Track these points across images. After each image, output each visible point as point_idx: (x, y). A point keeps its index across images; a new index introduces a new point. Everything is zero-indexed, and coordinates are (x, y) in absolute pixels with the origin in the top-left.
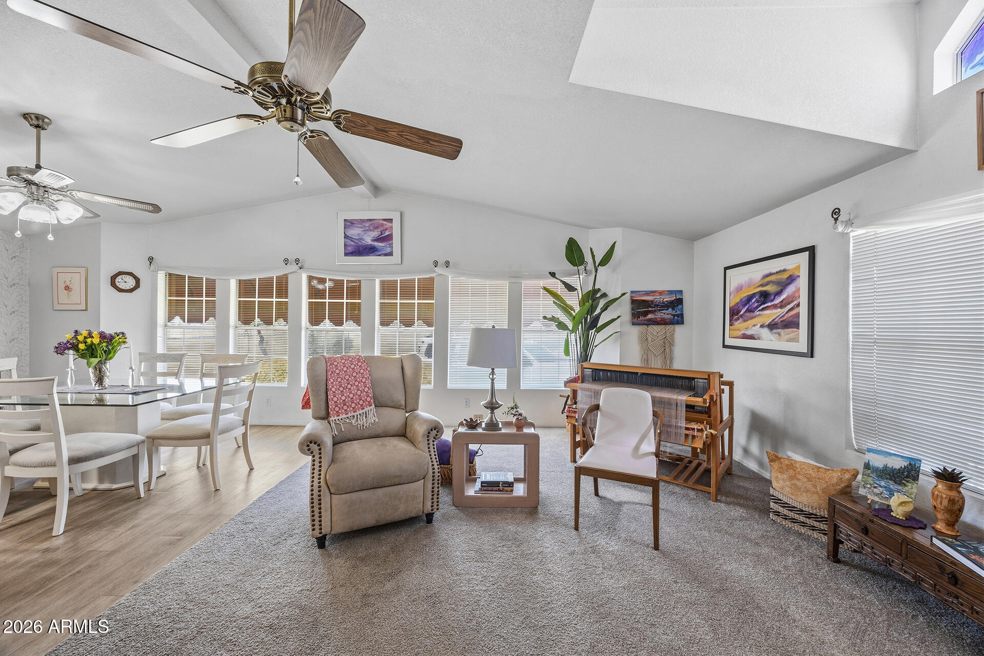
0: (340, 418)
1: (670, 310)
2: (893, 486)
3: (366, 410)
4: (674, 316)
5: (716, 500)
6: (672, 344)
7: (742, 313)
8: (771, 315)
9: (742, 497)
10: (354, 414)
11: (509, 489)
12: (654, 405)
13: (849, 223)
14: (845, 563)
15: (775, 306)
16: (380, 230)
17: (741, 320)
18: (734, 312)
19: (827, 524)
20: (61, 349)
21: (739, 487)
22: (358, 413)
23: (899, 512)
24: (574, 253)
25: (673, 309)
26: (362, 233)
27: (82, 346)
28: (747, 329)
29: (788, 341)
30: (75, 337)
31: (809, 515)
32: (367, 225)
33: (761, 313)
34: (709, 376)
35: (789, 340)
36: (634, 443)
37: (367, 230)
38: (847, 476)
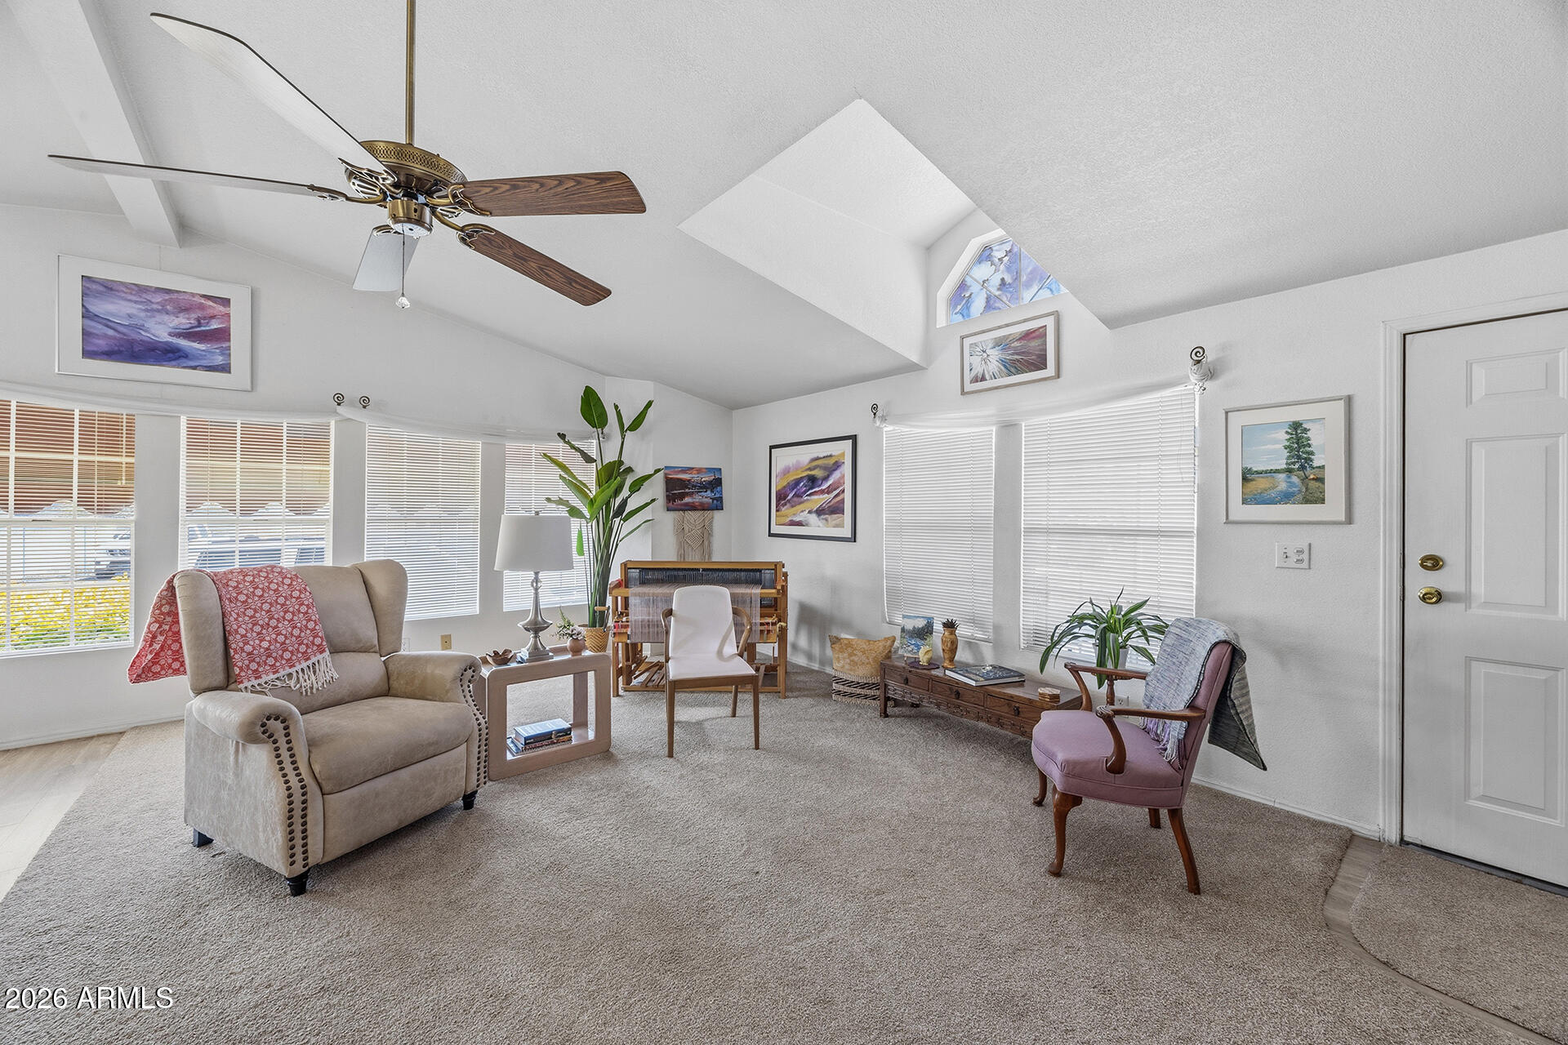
0: (261, 681)
1: (709, 492)
2: (919, 642)
3: (314, 659)
4: (713, 499)
5: (785, 697)
6: (710, 535)
7: (789, 498)
8: (819, 500)
9: (804, 689)
10: (290, 671)
11: (566, 738)
12: (733, 602)
13: (884, 419)
14: (892, 716)
15: (822, 492)
16: (194, 316)
17: (788, 505)
18: (781, 497)
19: (878, 689)
21: (798, 681)
22: (298, 667)
23: (924, 660)
24: (592, 408)
25: (712, 492)
26: (143, 314)
28: (794, 514)
29: (834, 527)
31: (863, 686)
32: (158, 298)
33: (809, 498)
34: (776, 565)
35: (836, 526)
36: (716, 646)
37: (158, 311)
38: (889, 643)
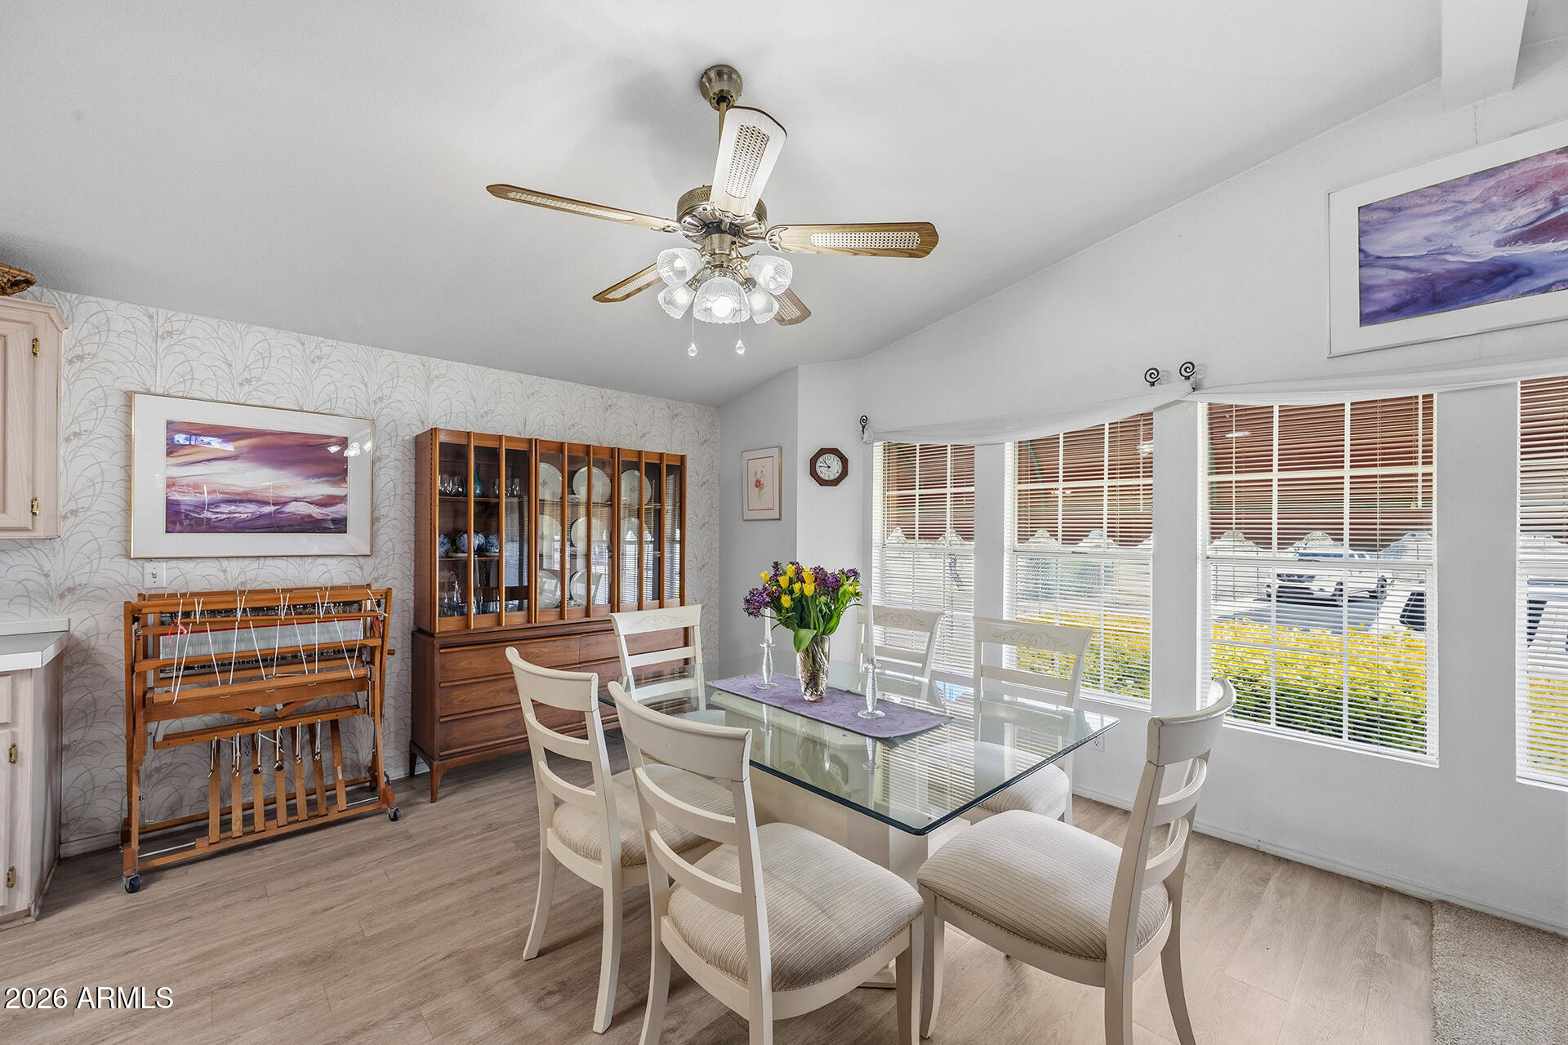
16: (1545, 195)
20: (753, 605)
26: (1450, 228)
27: (786, 601)
30: (775, 578)
37: (1476, 212)
